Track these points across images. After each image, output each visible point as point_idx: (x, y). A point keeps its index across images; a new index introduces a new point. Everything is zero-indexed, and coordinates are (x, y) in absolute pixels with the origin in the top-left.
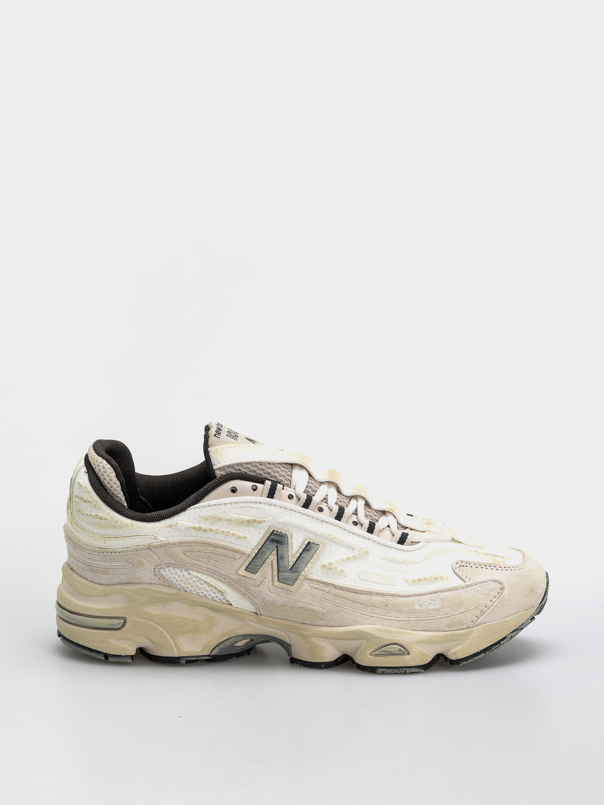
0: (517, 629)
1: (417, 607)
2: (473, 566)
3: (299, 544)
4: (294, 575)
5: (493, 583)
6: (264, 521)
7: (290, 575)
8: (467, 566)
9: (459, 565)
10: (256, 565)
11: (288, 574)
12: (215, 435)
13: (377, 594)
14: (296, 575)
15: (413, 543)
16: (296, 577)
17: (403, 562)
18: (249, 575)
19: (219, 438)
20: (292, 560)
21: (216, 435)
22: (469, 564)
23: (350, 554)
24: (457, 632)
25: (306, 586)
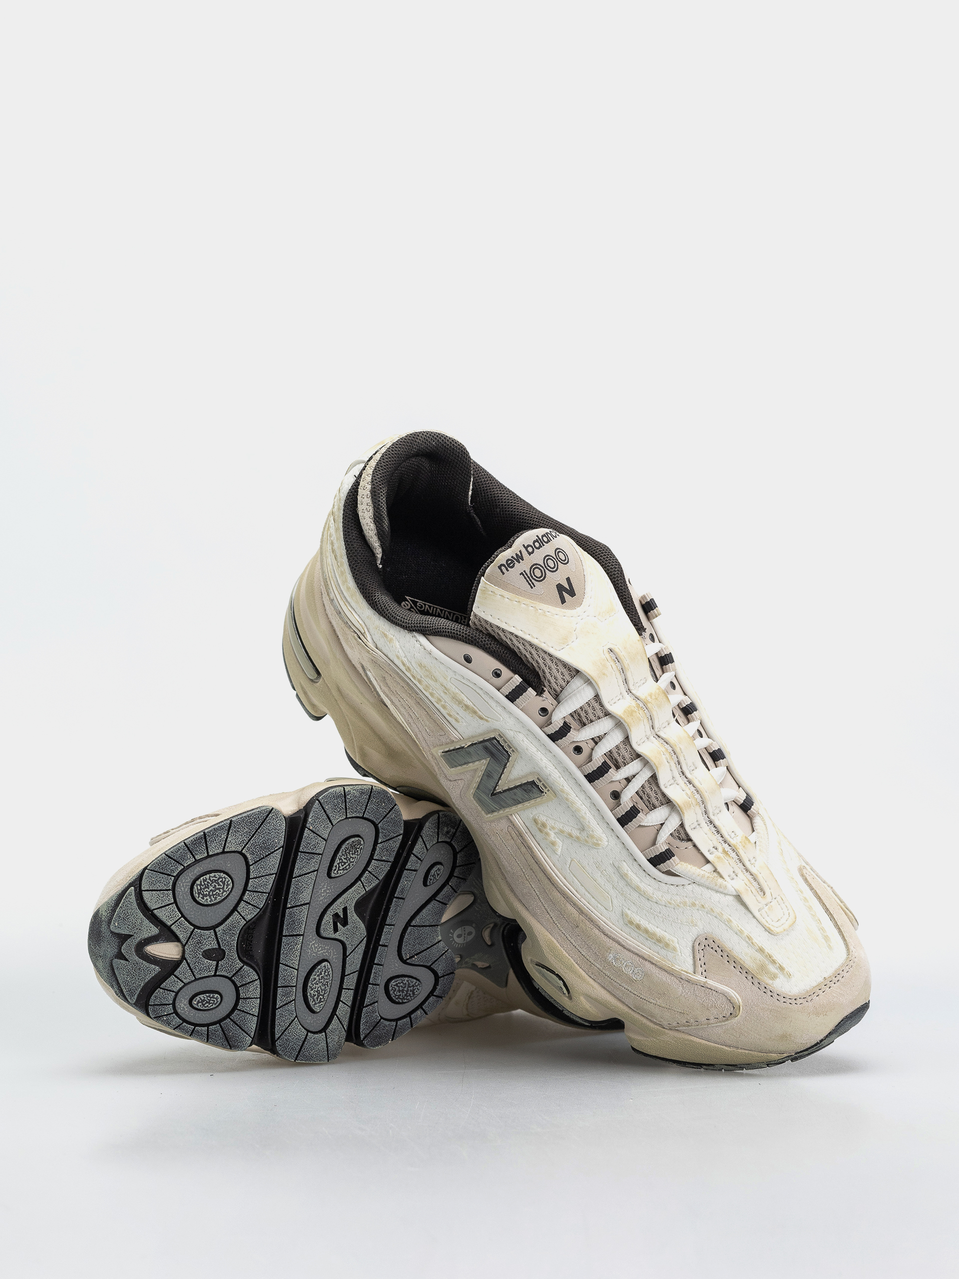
0: (736, 1065)
1: (611, 957)
2: (725, 956)
3: (521, 773)
4: (494, 805)
5: (724, 999)
6: (487, 721)
7: (488, 800)
8: (716, 951)
9: (706, 943)
10: (453, 760)
11: (486, 798)
12: (500, 567)
13: (575, 905)
14: (496, 807)
15: (669, 873)
16: (495, 809)
17: (637, 889)
18: (443, 762)
19: (503, 573)
20: (503, 785)
21: (503, 568)
22: (722, 951)
23: (575, 833)
24: (645, 1021)
25: (504, 824)
